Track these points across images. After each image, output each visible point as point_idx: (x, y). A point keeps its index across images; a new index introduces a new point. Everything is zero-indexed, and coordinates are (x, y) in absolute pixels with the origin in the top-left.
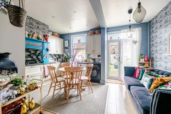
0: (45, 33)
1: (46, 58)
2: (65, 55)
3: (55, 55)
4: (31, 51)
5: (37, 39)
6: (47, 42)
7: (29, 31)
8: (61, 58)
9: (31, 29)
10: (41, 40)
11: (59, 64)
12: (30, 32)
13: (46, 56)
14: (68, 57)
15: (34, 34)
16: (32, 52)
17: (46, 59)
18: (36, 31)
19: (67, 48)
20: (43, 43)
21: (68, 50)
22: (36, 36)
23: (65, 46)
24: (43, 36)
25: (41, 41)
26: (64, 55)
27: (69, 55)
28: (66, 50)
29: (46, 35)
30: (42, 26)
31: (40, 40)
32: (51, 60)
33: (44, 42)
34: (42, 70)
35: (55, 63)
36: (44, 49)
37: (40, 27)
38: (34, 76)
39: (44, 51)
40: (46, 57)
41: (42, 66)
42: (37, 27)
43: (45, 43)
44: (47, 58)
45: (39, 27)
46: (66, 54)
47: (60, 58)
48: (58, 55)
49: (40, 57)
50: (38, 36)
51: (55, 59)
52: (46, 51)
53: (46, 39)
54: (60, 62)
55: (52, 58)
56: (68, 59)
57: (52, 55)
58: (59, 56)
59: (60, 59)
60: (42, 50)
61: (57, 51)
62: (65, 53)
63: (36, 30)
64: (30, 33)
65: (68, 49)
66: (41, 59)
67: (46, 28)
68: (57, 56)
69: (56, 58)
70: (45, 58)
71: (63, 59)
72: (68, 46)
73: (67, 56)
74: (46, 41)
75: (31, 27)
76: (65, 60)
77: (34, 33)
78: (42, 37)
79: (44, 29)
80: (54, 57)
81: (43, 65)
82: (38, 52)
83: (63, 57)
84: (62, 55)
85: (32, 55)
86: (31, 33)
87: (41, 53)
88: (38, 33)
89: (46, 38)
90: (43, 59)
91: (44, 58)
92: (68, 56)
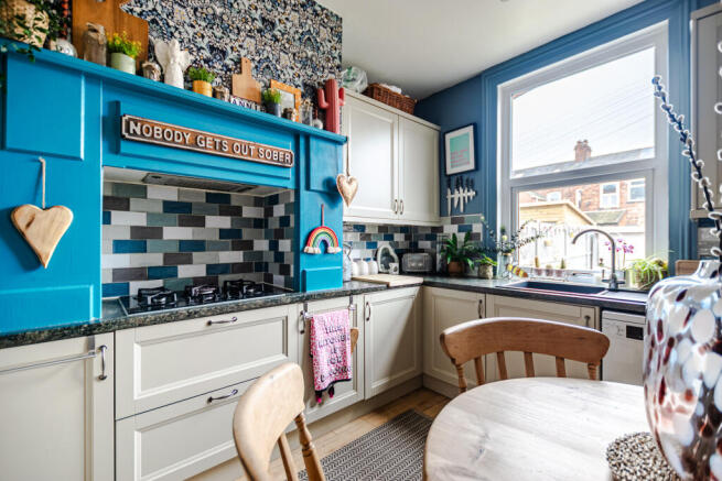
0: (314, 69)
1: (326, 252)
2: (450, 229)
3: (386, 231)
4: (244, 209)
5: (256, 112)
6: (328, 134)
7: (203, 43)
8: (422, 251)
9: (219, 34)
10: (287, 114)
11: (414, 291)
12: (206, 54)
13: (320, 235)
14: (471, 246)
15: (240, 72)
16: (249, 212)
17: (328, 257)
18: (252, 49)
19: (461, 180)
20: (302, 141)
21: (472, 193)
22: (253, 89)
23: (450, 171)
24: (301, 89)
25: (285, 122)
26: (440, 229)
27: (477, 228)
28: (461, 195)
29: (327, 86)
30: (294, 16)
31: (278, 118)
32: (358, 264)
33: (308, 136)
34: (296, 341)
35: (388, 287)
36: (308, 187)
37: (280, 27)
38: (227, 392)
39: (311, 203)
40: (325, 243)
41: (293, 311)
42: (259, 24)
43: (313, 143)
44: (331, 249)
45: (273, 25)
46: (454, 222)
47: (414, 249)
48: (405, 229)
49: (285, 245)
50: (268, 86)
51: (386, 254)
52: (320, 200)
53: (326, 115)
54: (419, 280)
55: (369, 253)
56: (471, 255)
57: (367, 231)
58: (407, 238)
59: (417, 257)
60: (297, 191)
61: (397, 207)
62: (449, 219)
63: (250, 43)
64: (207, 61)
65: (470, 185)
66: (289, 259)
67: (325, 33)
68: (399, 237)
69: (392, 253)
70: (318, 250)
71: (439, 257)
72: (471, 166)
73: (461, 236)
74: (320, 124)
75: (213, 20)
76: (454, 266)
77: (238, 62)
78: (299, 99)
79: (308, 39)
80: (383, 245)
81: (301, 307)
82: (279, 210)
83: (434, 246)
84: (429, 232)
85: (246, 234)
86: (218, 66)
87: (292, 217)
88: (265, 67)
89: (324, 104)
90: (303, 258)
91: (310, 249)
92: (470, 236)
